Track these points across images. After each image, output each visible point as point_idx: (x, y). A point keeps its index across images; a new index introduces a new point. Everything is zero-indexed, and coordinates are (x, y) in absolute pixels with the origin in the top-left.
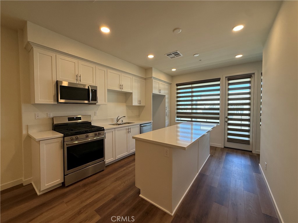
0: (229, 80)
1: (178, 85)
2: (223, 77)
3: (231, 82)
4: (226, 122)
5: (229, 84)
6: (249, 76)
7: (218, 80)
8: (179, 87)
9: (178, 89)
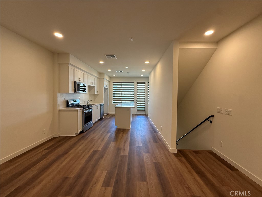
0: (138, 83)
1: (113, 83)
2: (135, 82)
3: (138, 84)
4: (137, 102)
5: (138, 85)
6: (144, 83)
7: (133, 83)
8: (114, 84)
9: (113, 85)
